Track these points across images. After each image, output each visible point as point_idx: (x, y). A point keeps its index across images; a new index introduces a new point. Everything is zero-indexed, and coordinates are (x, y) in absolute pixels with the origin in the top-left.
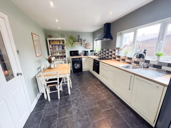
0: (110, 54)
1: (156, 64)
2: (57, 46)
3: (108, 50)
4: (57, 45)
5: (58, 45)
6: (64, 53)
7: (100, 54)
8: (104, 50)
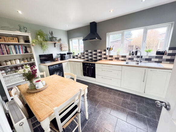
0: (99, 54)
1: (148, 57)
2: (12, 47)
3: (96, 51)
4: (12, 44)
5: (15, 45)
6: (31, 59)
7: (83, 56)
8: (90, 51)
